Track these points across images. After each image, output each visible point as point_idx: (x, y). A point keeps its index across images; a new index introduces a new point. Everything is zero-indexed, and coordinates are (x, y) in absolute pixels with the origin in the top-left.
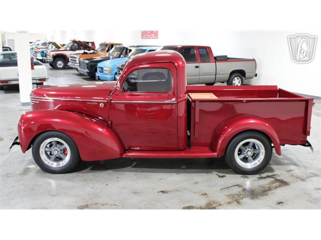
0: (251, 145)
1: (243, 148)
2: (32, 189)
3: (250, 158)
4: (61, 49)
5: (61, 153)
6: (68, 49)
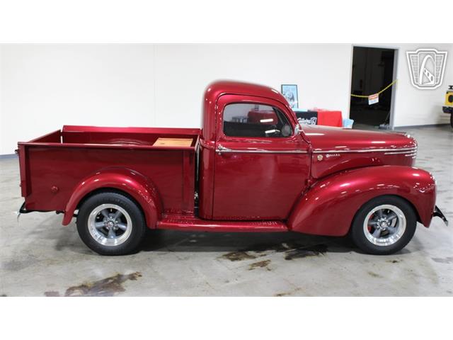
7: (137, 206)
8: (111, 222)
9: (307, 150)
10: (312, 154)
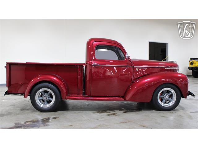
7: (57, 89)
8: (46, 97)
9: (132, 66)
10: (133, 67)
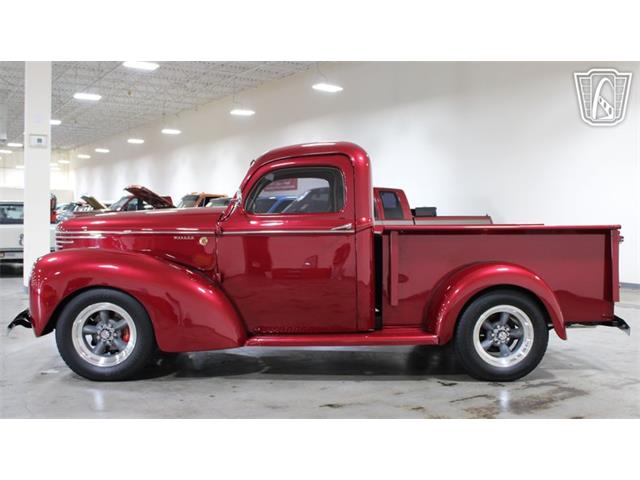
0: (505, 318)
1: (488, 326)
2: (54, 402)
3: (505, 347)
4: (102, 210)
5: (116, 338)
6: (119, 209)
